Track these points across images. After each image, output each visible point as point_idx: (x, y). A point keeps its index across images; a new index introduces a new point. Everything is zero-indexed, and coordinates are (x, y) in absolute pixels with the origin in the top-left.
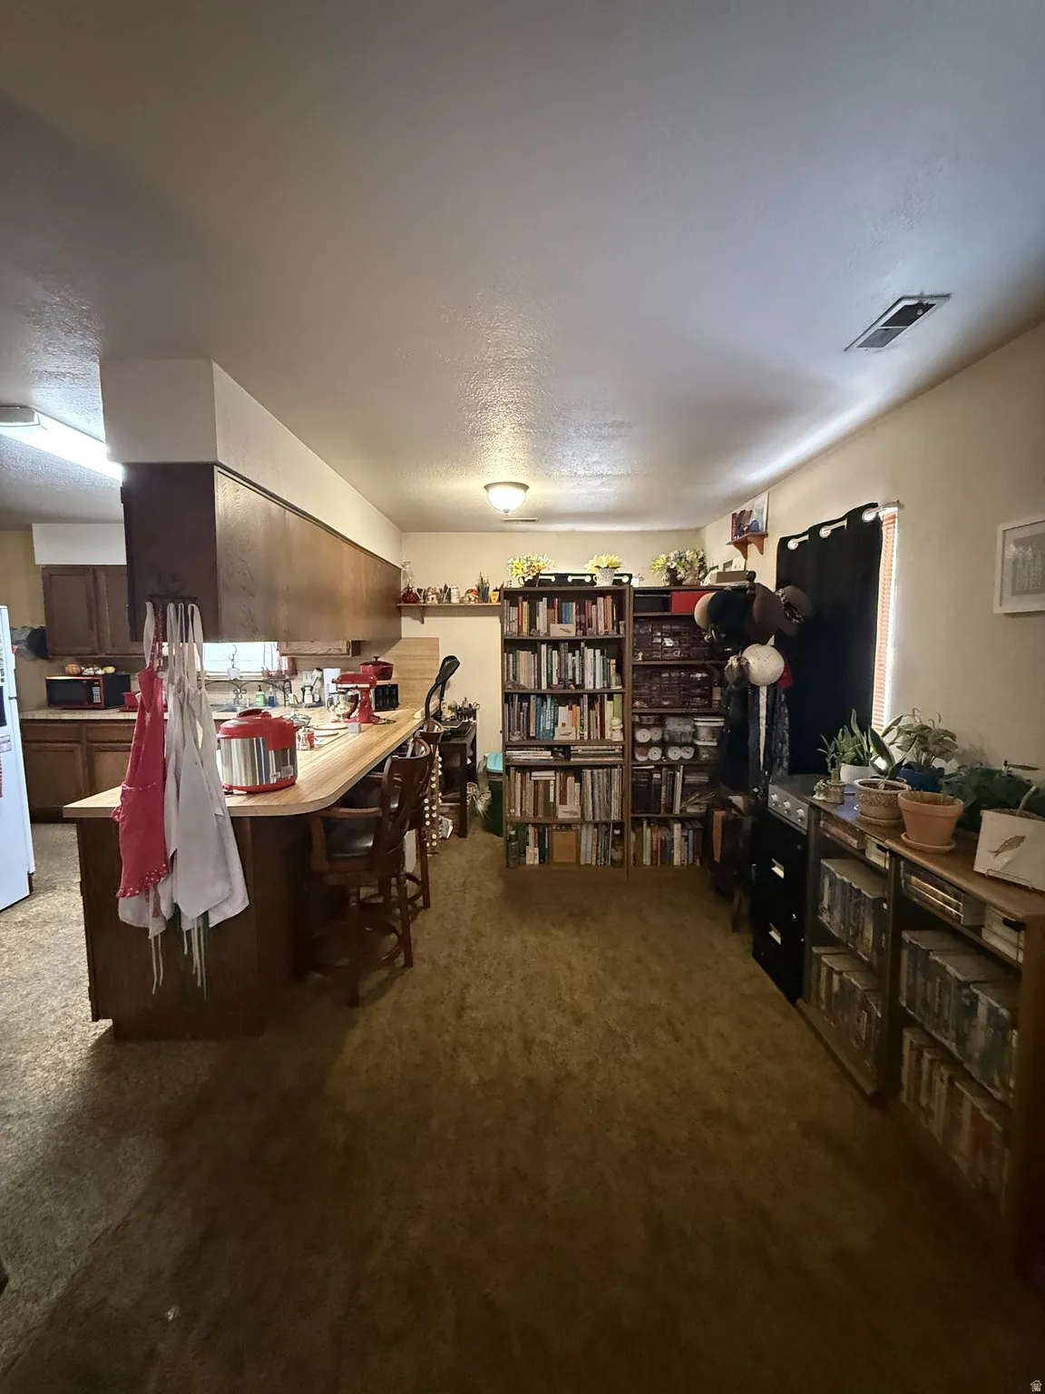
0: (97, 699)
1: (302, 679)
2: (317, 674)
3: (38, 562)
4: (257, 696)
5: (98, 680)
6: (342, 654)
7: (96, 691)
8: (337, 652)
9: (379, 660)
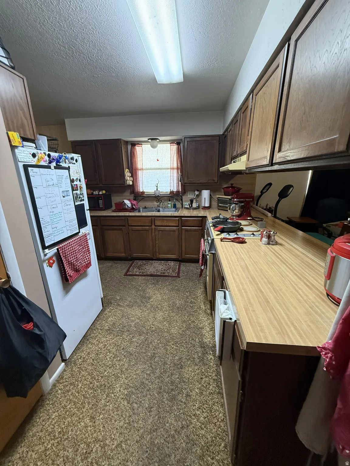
0: (101, 206)
1: (187, 195)
2: (197, 193)
3: (69, 139)
4: (168, 204)
5: (101, 197)
6: (215, 183)
7: (101, 202)
8: (213, 181)
9: (233, 185)
